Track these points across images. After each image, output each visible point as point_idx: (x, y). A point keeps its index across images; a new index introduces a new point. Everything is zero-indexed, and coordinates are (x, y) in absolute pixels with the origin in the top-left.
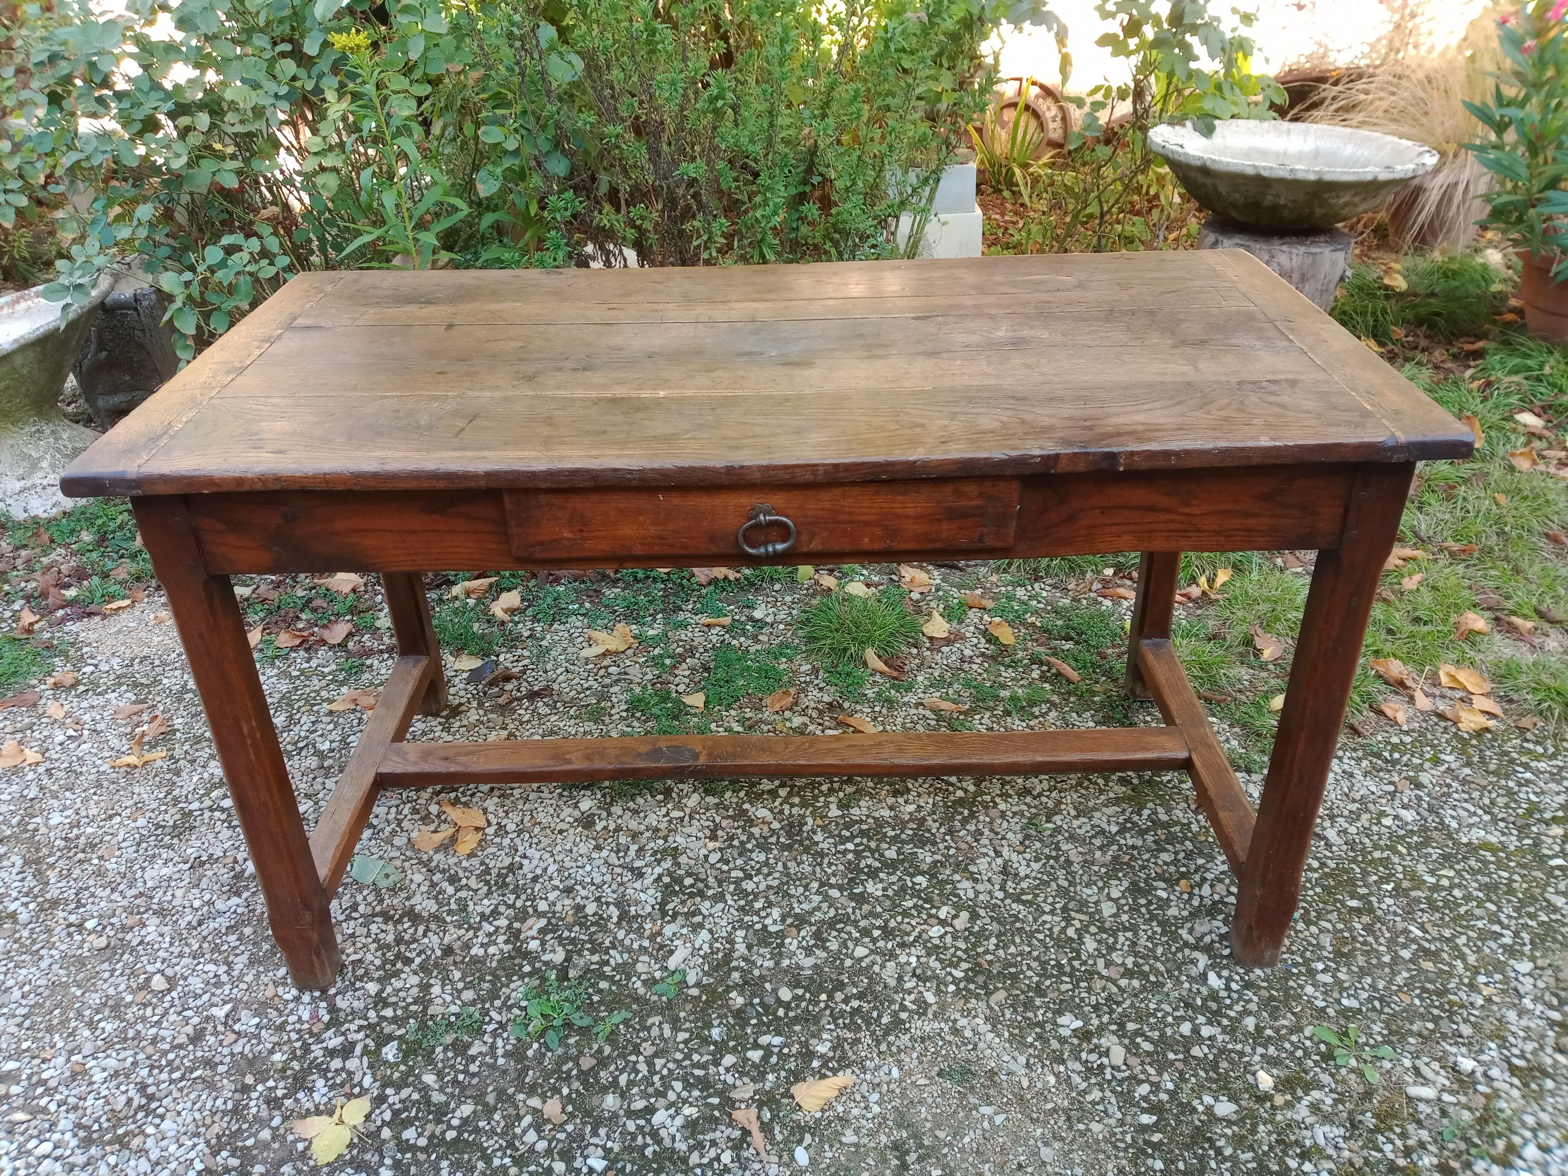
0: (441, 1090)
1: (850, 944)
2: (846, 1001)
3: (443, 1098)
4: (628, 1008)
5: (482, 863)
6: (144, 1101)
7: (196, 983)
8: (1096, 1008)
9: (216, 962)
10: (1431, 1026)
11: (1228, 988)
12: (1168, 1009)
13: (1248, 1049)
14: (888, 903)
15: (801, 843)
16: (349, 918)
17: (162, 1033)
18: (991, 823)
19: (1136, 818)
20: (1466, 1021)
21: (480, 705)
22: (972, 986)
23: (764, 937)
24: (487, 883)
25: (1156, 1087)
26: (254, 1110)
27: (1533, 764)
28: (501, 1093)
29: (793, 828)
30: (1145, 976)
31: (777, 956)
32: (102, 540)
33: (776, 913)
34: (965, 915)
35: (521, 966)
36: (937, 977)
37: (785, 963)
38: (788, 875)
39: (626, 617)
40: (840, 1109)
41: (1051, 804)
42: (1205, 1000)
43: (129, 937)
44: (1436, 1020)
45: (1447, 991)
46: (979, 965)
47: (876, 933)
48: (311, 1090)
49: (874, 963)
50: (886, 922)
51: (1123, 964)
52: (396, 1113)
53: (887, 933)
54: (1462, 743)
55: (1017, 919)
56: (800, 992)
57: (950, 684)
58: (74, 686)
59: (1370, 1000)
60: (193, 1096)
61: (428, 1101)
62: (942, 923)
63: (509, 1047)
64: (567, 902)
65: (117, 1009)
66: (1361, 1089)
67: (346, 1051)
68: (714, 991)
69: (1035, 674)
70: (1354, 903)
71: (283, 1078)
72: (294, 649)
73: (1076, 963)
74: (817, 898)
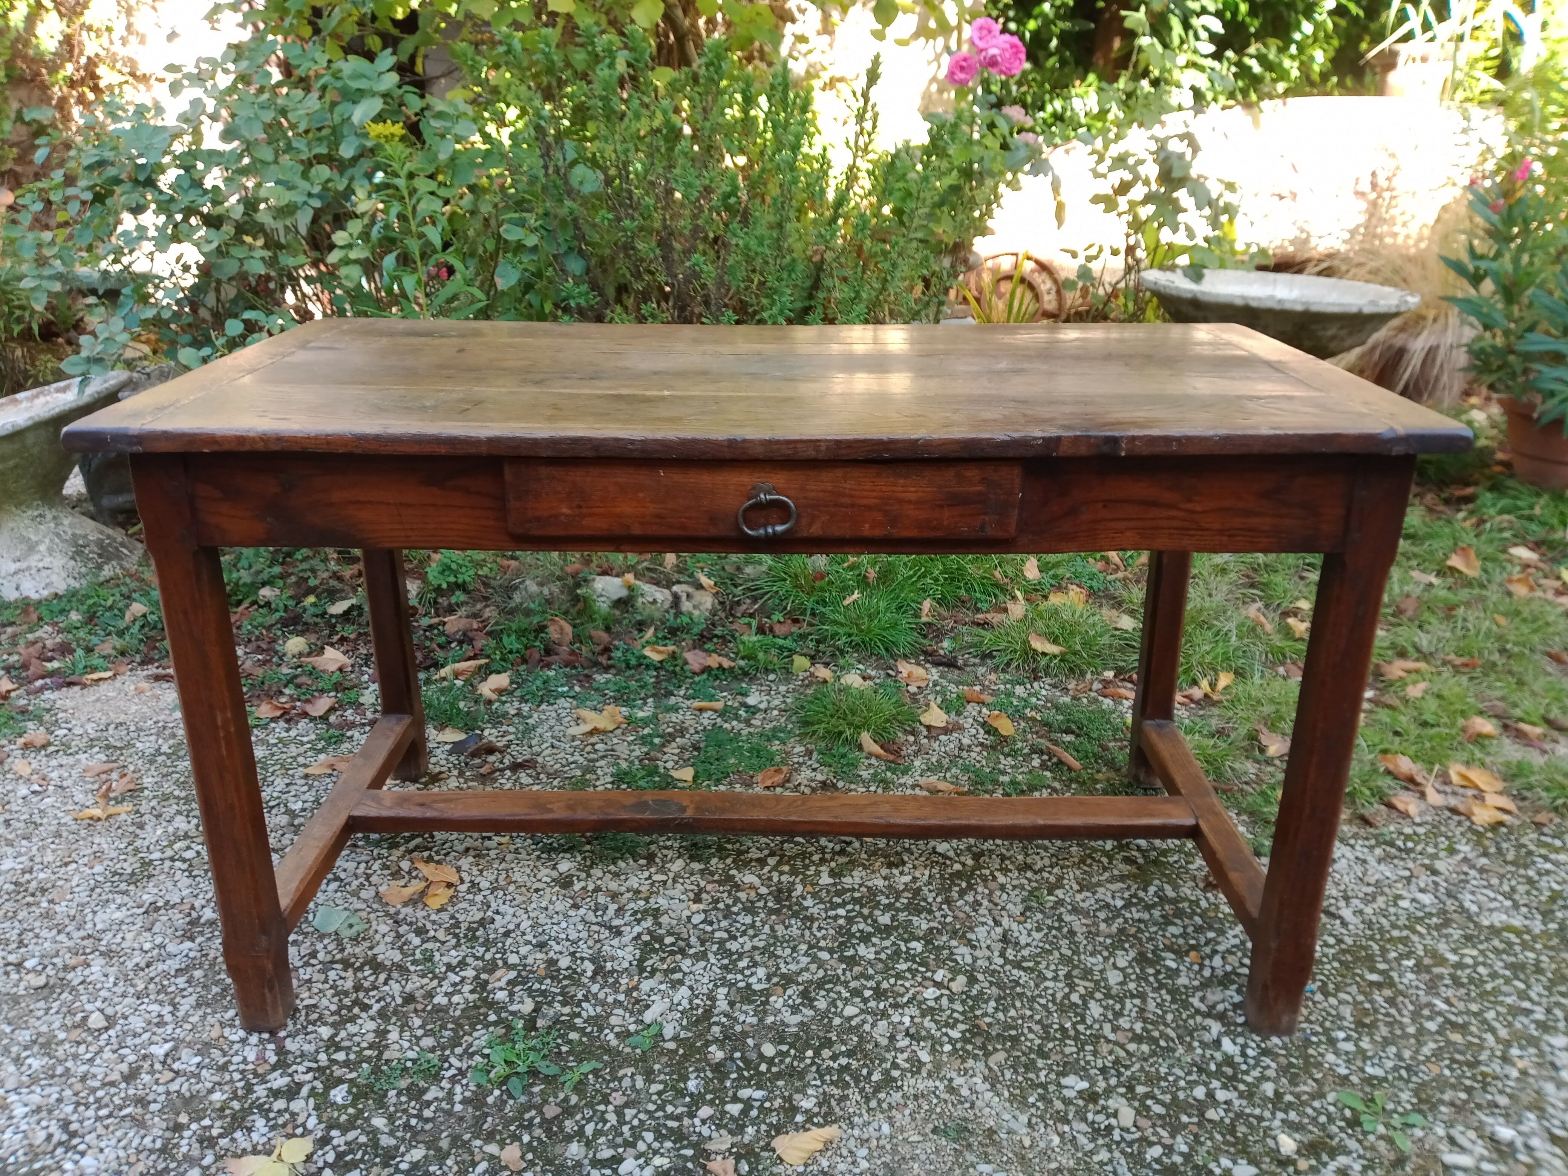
0: (391, 1133)
1: (840, 1004)
2: (834, 1058)
3: (393, 1142)
4: (599, 1059)
5: (452, 917)
6: (65, 1137)
7: (136, 1023)
8: (1103, 1070)
9: (161, 1003)
10: (1463, 1096)
11: (1244, 1054)
12: (1181, 1073)
13: (1267, 1114)
14: (880, 966)
15: (790, 908)
16: (307, 964)
17: (94, 1070)
18: (990, 894)
19: (1141, 894)
20: (1501, 1092)
21: (461, 774)
22: (969, 1047)
23: (747, 995)
24: (456, 936)
25: (1169, 1150)
26: (184, 1149)
27: (1553, 856)
28: (455, 1140)
29: (781, 894)
30: (1154, 1041)
31: (762, 1012)
32: (91, 618)
33: (761, 972)
34: (962, 979)
35: (486, 1015)
36: (932, 1037)
37: (770, 1020)
38: (775, 937)
39: (616, 700)
40: (825, 1163)
41: (1052, 879)
42: (1219, 1066)
43: (70, 976)
44: (1469, 1090)
45: (1479, 1063)
46: (977, 1026)
47: (868, 993)
48: (250, 1130)
49: (864, 1022)
50: (878, 983)
51: (1131, 1030)
52: (340, 1156)
53: (879, 994)
54: (1477, 836)
55: (1017, 983)
56: (784, 1048)
57: (948, 769)
58: (44, 747)
59: (1396, 1069)
60: (119, 1134)
61: (375, 1143)
62: (938, 985)
63: (468, 1094)
64: (539, 956)
65: (47, 1045)
66: (1392, 1156)
67: (292, 1092)
68: (693, 1045)
69: (1036, 762)
70: (1374, 977)
71: (220, 1118)
72: (274, 720)
73: (1081, 1028)
74: (805, 960)
